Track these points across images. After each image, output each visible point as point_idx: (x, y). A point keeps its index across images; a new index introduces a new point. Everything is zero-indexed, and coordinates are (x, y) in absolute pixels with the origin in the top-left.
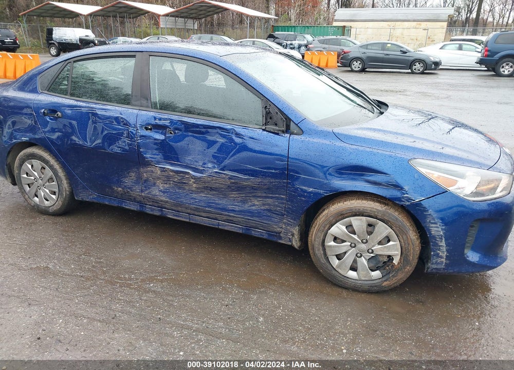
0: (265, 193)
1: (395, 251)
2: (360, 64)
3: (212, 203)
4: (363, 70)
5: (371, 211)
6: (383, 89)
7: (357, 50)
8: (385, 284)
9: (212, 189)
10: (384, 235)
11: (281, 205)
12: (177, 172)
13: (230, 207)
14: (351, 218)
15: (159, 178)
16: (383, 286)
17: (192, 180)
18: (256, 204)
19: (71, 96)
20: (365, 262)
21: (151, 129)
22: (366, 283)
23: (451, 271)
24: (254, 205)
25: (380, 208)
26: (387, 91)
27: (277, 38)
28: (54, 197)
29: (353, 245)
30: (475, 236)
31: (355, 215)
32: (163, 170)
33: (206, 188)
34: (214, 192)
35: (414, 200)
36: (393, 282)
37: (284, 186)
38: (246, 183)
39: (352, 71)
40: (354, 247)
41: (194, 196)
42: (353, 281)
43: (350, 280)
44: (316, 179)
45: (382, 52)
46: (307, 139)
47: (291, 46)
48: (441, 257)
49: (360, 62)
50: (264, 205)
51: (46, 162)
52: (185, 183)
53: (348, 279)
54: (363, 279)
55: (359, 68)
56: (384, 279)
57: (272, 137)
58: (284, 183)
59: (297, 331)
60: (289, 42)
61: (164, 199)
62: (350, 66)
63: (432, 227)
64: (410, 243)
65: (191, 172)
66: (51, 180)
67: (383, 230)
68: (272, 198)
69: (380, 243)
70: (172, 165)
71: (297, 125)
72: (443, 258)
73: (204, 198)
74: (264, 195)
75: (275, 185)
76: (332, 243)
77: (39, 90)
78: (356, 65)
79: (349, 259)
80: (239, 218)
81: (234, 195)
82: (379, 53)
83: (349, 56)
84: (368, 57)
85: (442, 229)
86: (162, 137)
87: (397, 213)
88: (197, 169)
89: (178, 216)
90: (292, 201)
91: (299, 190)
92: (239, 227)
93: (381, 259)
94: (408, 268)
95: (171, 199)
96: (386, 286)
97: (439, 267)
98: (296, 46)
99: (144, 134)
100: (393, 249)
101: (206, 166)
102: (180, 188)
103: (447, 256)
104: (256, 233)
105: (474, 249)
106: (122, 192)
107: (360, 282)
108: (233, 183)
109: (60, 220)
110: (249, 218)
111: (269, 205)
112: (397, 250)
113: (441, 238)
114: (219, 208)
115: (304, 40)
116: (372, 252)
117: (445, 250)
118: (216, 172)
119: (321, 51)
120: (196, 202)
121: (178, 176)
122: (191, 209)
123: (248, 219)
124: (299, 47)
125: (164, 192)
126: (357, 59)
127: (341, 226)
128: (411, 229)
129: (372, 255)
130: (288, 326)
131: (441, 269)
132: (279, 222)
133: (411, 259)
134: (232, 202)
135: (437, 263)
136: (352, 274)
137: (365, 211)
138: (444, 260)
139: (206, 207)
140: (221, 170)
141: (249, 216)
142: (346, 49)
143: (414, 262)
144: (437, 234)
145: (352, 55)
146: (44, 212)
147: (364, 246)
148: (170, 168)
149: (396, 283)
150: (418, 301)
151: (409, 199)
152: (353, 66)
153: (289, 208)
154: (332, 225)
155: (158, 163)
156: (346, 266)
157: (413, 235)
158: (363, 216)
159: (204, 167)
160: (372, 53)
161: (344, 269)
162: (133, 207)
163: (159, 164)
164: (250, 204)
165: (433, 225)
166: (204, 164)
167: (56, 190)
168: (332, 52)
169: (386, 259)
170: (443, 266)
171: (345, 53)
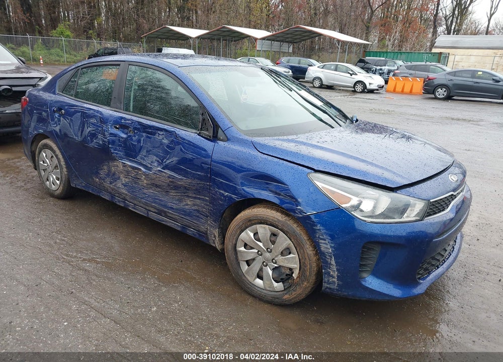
0: (195, 193)
1: (294, 264)
2: (445, 91)
3: (157, 199)
4: (449, 98)
5: (272, 220)
6: (455, 117)
7: (444, 77)
8: (286, 297)
9: (157, 186)
10: (284, 246)
11: (206, 207)
12: (134, 168)
13: (170, 204)
14: (258, 225)
15: (122, 173)
16: (284, 299)
17: (144, 176)
18: (189, 204)
19: (75, 98)
20: (270, 272)
21: (117, 128)
22: (270, 293)
23: (346, 294)
24: (187, 205)
25: (280, 218)
26: (459, 120)
27: (367, 63)
28: (58, 182)
29: (260, 253)
30: (375, 261)
31: (261, 223)
32: (124, 165)
33: (153, 184)
34: (159, 189)
35: (306, 213)
36: (293, 297)
37: (207, 188)
38: (180, 183)
39: (436, 98)
40: (261, 255)
41: (145, 191)
42: (259, 289)
43: (257, 288)
44: (231, 184)
45: (471, 80)
46: (229, 146)
47: (380, 72)
48: (333, 277)
49: (445, 89)
50: (194, 205)
51: (54, 152)
52: (138, 179)
53: (255, 287)
54: (268, 289)
55: (443, 95)
56: (285, 292)
57: (202, 141)
58: (208, 185)
59: (178, 325)
60: (379, 68)
61: (124, 191)
62: (433, 93)
63: (321, 243)
64: (307, 258)
65: (142, 169)
66: (56, 167)
67: (284, 241)
68: (199, 199)
69: (282, 254)
70: (131, 161)
71: (223, 132)
72: (335, 278)
73: (152, 194)
74: (194, 195)
75: (200, 187)
76: (243, 249)
77: (57, 92)
78: (441, 92)
79: (256, 267)
80: (175, 215)
81: (173, 193)
82: (468, 80)
83: (433, 82)
84: (454, 85)
85: (330, 246)
86: (124, 136)
87: (295, 225)
88: (147, 166)
89: (136, 209)
90: (213, 204)
91: (218, 193)
92: (178, 225)
93: (283, 271)
94: (306, 283)
95: (129, 192)
96: (287, 299)
97: (332, 286)
98: (386, 71)
99: (113, 132)
100: (292, 262)
101: (153, 164)
102: (136, 183)
103: (338, 276)
104: (191, 231)
105: (376, 274)
106: (98, 183)
107: (265, 291)
108: (172, 182)
109: (61, 203)
110: (183, 216)
111: (198, 205)
112: (295, 263)
113: (331, 257)
114: (161, 205)
115: (394, 66)
116: (276, 263)
117: (335, 270)
118: (159, 170)
119: (407, 77)
120: (146, 197)
121: (134, 171)
122: (143, 203)
123: (183, 218)
124: (388, 73)
125: (125, 186)
126: (442, 86)
127: (249, 232)
128: (308, 243)
129: (276, 265)
130: (173, 319)
131: (334, 289)
132: (205, 223)
133: (308, 275)
134: (171, 200)
135: (329, 283)
136: (259, 282)
137: (268, 219)
138: (335, 280)
139: (152, 202)
140: (162, 168)
141: (183, 214)
142: (431, 75)
143: (313, 279)
144: (326, 250)
145: (436, 82)
146: (51, 195)
147: (268, 255)
148: (129, 163)
149: (295, 298)
150: (317, 321)
151: (301, 212)
152: (437, 94)
153: (211, 210)
154: (242, 231)
155: (122, 158)
156: (252, 274)
157: (309, 250)
158: (267, 224)
159: (151, 165)
160: (458, 80)
161: (252, 276)
162: (107, 197)
163: (122, 160)
164: (184, 203)
165: (322, 241)
166: (152, 162)
167: (60, 177)
168: (418, 79)
169: (288, 272)
170: (335, 287)
171: (429, 80)
